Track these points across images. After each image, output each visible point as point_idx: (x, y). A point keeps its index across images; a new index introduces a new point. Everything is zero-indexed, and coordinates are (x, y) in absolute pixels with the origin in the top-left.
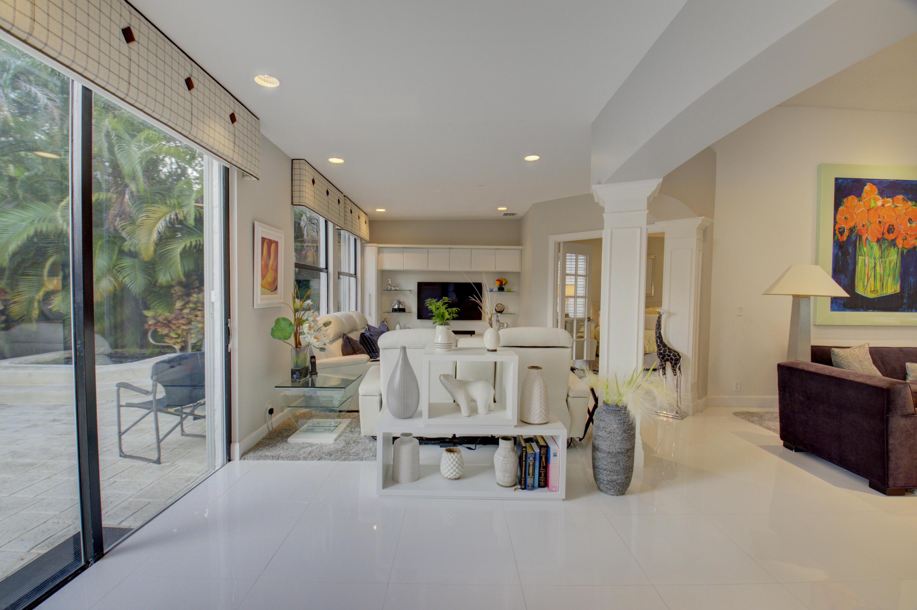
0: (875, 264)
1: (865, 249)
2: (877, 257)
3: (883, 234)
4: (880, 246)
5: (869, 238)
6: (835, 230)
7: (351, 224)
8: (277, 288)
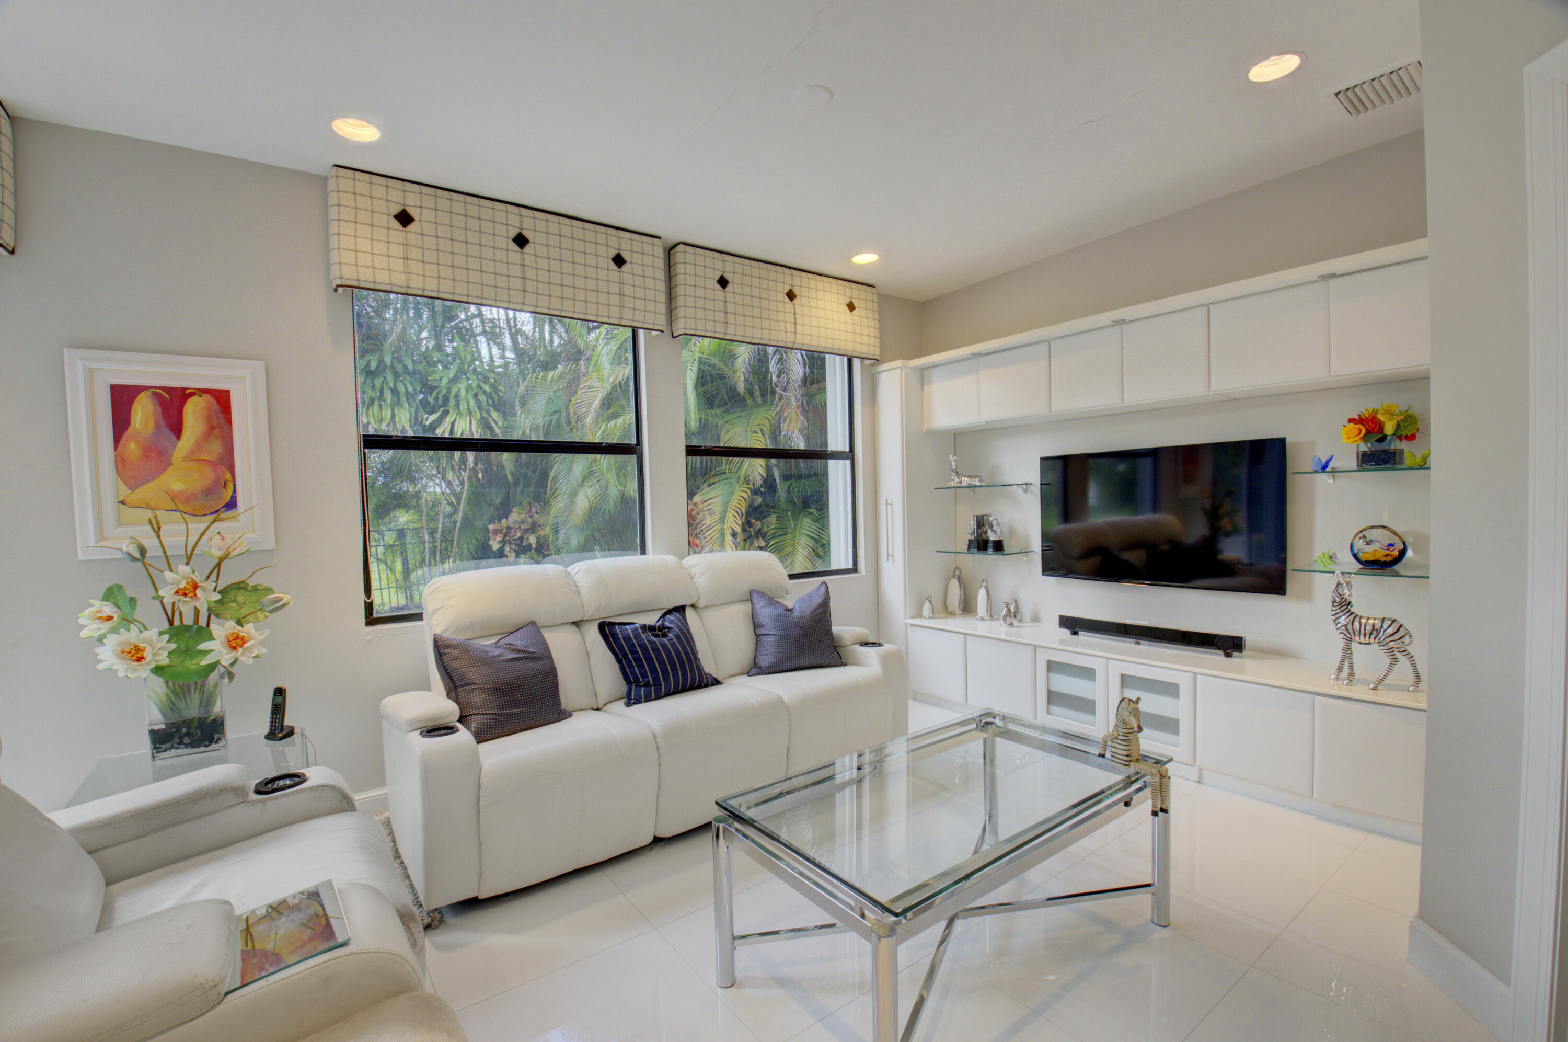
7: (720, 316)
8: (232, 505)
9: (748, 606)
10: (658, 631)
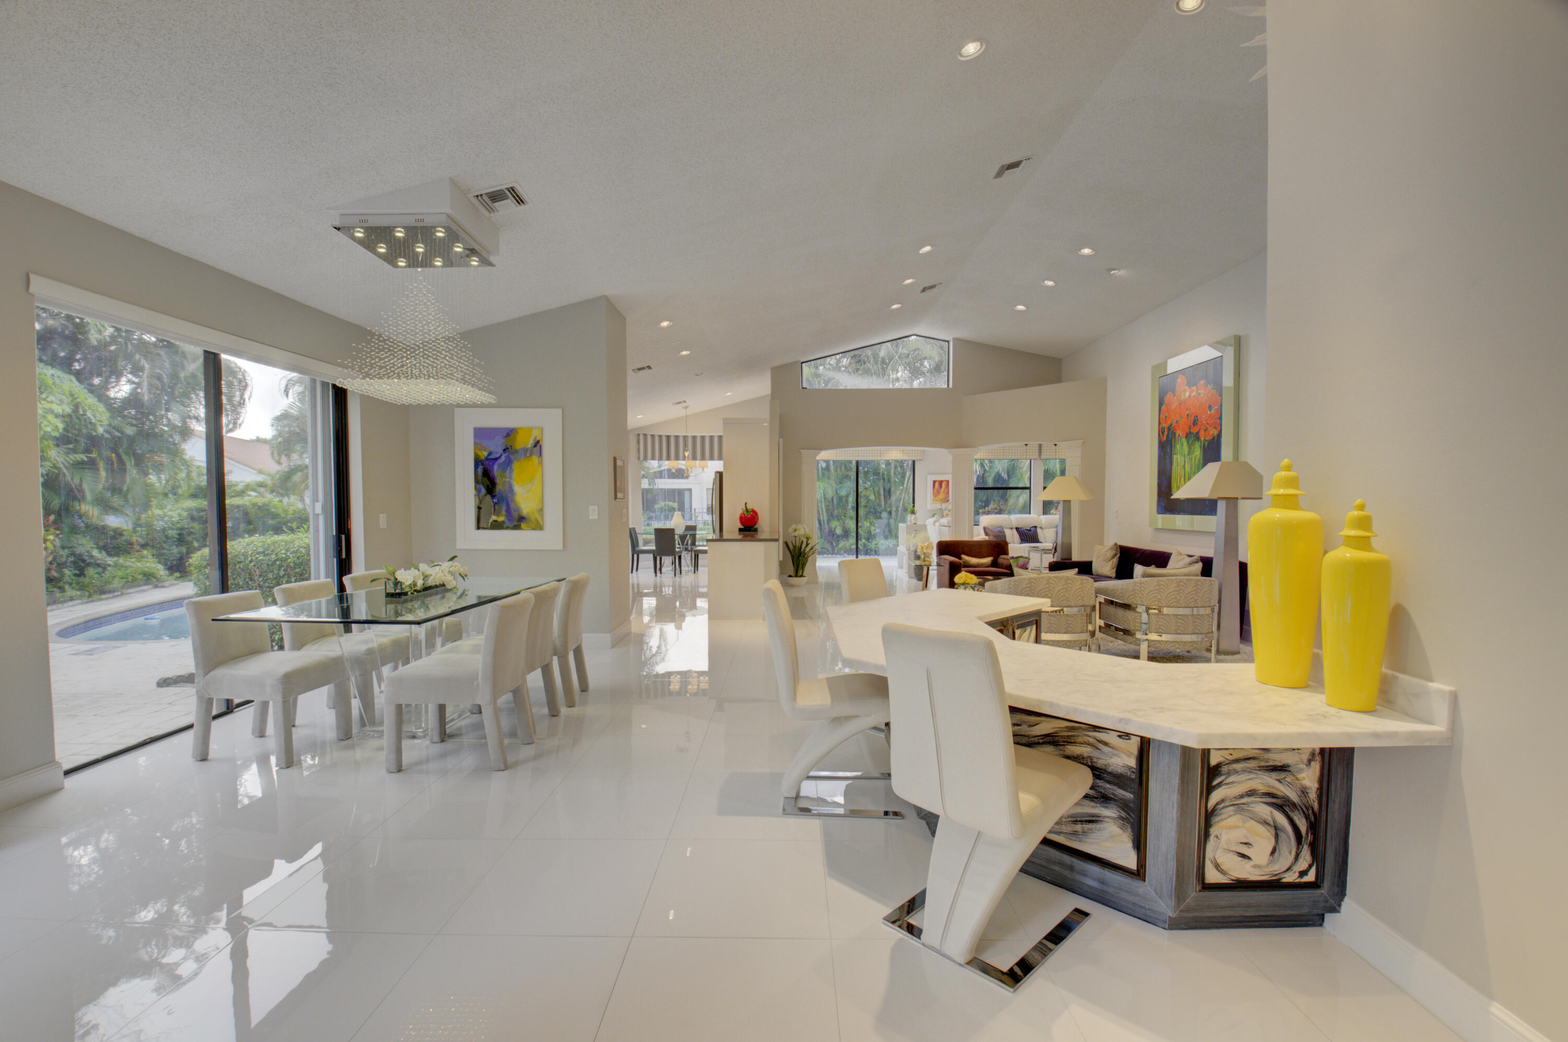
0: (1185, 461)
1: (1178, 446)
2: (1186, 454)
3: (1190, 428)
4: (1188, 442)
5: (1181, 435)
6: (1159, 431)
7: (1054, 454)
8: (948, 501)
9: (1055, 529)
10: (1030, 530)
